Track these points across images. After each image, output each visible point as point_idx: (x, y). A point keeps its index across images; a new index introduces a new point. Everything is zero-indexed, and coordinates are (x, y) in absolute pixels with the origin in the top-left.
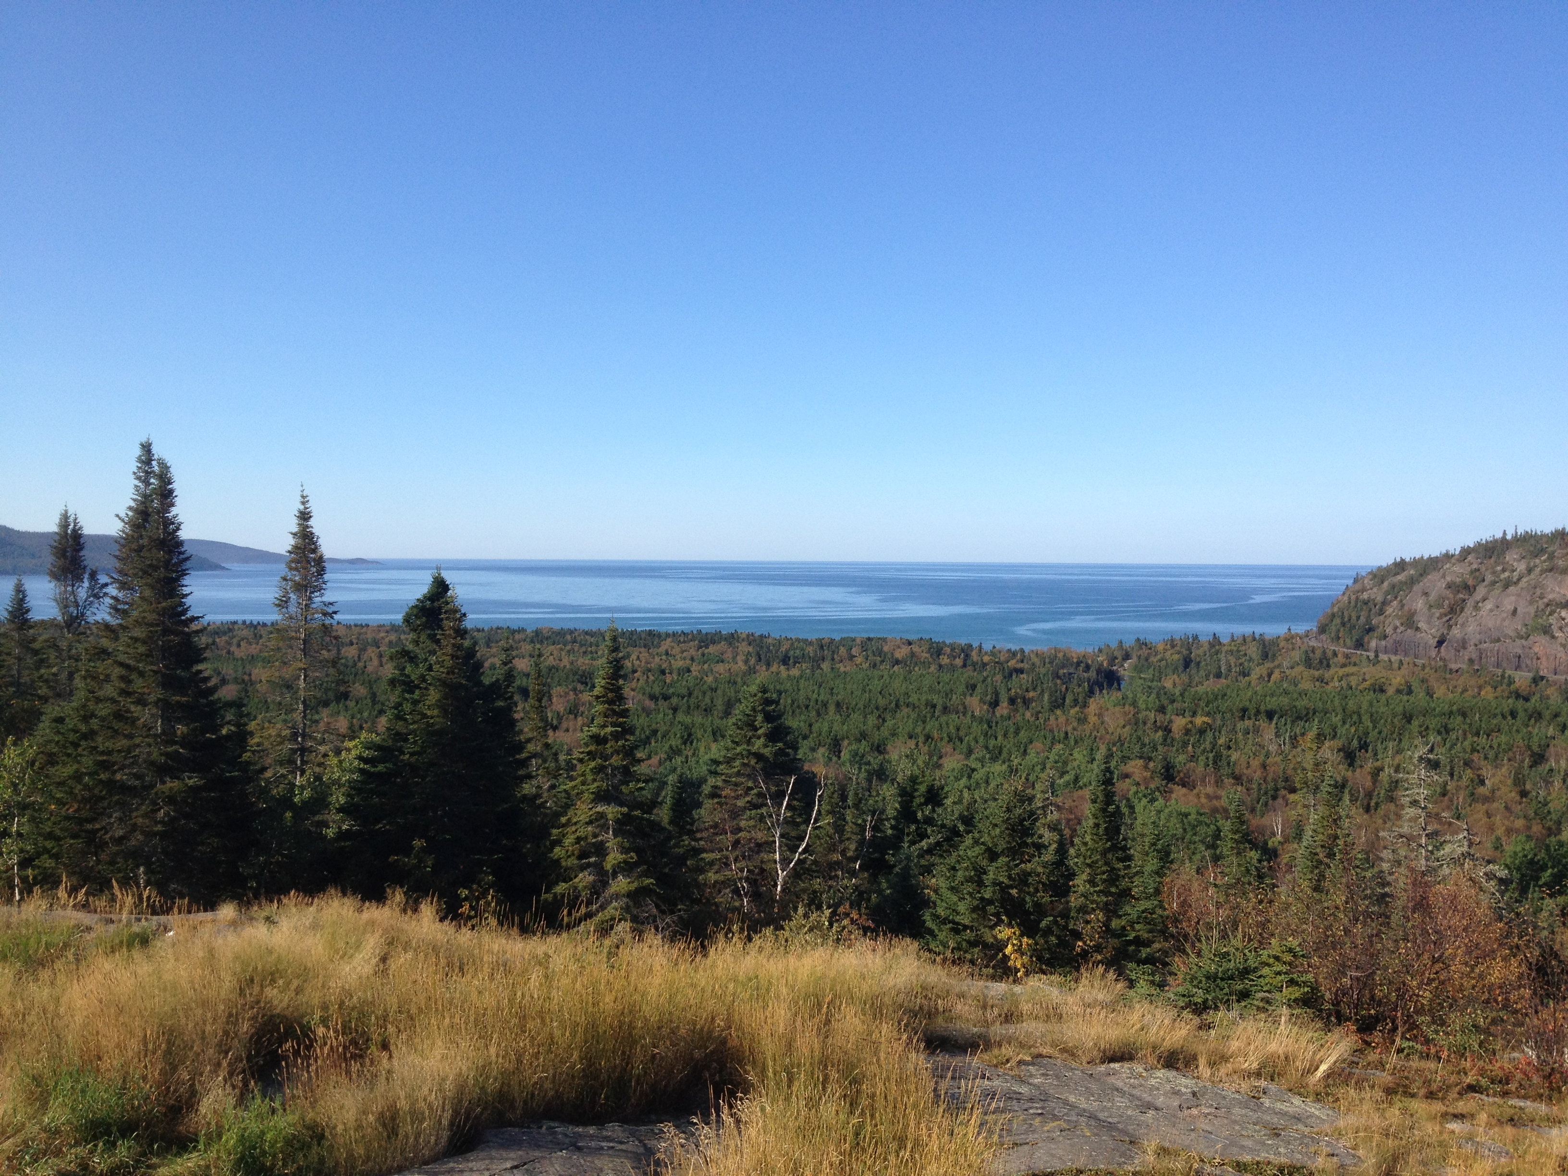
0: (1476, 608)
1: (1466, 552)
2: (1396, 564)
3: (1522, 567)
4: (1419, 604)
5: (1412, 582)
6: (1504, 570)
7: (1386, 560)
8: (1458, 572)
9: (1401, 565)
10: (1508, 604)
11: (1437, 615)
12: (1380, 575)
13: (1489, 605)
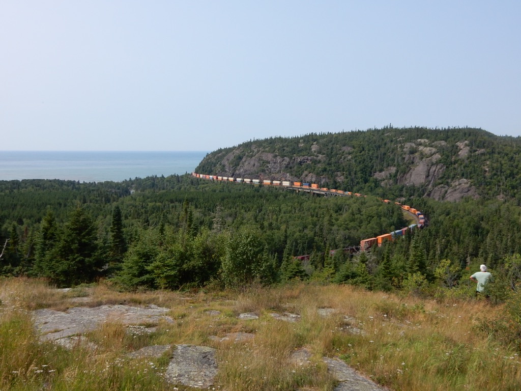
0: (243, 164)
1: (240, 146)
2: (219, 150)
3: (256, 150)
4: (226, 163)
5: (224, 156)
6: (251, 152)
7: (216, 149)
8: (237, 152)
9: (220, 151)
10: (252, 163)
11: (231, 166)
12: (214, 154)
13: (246, 163)
